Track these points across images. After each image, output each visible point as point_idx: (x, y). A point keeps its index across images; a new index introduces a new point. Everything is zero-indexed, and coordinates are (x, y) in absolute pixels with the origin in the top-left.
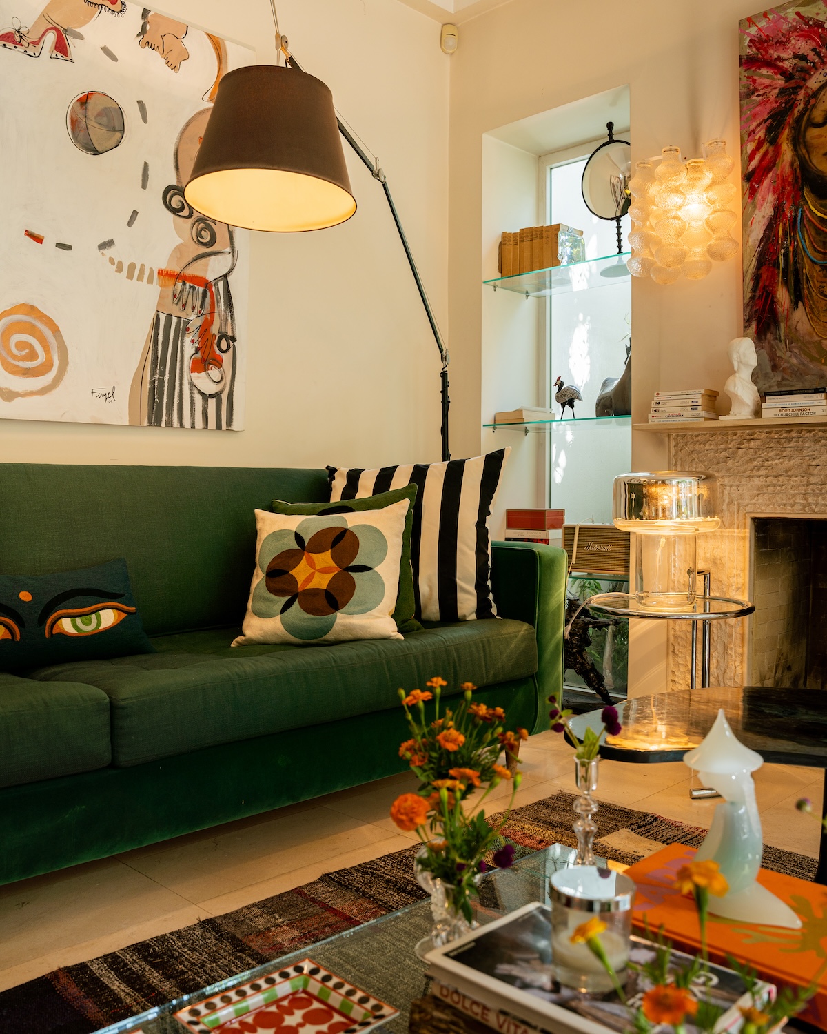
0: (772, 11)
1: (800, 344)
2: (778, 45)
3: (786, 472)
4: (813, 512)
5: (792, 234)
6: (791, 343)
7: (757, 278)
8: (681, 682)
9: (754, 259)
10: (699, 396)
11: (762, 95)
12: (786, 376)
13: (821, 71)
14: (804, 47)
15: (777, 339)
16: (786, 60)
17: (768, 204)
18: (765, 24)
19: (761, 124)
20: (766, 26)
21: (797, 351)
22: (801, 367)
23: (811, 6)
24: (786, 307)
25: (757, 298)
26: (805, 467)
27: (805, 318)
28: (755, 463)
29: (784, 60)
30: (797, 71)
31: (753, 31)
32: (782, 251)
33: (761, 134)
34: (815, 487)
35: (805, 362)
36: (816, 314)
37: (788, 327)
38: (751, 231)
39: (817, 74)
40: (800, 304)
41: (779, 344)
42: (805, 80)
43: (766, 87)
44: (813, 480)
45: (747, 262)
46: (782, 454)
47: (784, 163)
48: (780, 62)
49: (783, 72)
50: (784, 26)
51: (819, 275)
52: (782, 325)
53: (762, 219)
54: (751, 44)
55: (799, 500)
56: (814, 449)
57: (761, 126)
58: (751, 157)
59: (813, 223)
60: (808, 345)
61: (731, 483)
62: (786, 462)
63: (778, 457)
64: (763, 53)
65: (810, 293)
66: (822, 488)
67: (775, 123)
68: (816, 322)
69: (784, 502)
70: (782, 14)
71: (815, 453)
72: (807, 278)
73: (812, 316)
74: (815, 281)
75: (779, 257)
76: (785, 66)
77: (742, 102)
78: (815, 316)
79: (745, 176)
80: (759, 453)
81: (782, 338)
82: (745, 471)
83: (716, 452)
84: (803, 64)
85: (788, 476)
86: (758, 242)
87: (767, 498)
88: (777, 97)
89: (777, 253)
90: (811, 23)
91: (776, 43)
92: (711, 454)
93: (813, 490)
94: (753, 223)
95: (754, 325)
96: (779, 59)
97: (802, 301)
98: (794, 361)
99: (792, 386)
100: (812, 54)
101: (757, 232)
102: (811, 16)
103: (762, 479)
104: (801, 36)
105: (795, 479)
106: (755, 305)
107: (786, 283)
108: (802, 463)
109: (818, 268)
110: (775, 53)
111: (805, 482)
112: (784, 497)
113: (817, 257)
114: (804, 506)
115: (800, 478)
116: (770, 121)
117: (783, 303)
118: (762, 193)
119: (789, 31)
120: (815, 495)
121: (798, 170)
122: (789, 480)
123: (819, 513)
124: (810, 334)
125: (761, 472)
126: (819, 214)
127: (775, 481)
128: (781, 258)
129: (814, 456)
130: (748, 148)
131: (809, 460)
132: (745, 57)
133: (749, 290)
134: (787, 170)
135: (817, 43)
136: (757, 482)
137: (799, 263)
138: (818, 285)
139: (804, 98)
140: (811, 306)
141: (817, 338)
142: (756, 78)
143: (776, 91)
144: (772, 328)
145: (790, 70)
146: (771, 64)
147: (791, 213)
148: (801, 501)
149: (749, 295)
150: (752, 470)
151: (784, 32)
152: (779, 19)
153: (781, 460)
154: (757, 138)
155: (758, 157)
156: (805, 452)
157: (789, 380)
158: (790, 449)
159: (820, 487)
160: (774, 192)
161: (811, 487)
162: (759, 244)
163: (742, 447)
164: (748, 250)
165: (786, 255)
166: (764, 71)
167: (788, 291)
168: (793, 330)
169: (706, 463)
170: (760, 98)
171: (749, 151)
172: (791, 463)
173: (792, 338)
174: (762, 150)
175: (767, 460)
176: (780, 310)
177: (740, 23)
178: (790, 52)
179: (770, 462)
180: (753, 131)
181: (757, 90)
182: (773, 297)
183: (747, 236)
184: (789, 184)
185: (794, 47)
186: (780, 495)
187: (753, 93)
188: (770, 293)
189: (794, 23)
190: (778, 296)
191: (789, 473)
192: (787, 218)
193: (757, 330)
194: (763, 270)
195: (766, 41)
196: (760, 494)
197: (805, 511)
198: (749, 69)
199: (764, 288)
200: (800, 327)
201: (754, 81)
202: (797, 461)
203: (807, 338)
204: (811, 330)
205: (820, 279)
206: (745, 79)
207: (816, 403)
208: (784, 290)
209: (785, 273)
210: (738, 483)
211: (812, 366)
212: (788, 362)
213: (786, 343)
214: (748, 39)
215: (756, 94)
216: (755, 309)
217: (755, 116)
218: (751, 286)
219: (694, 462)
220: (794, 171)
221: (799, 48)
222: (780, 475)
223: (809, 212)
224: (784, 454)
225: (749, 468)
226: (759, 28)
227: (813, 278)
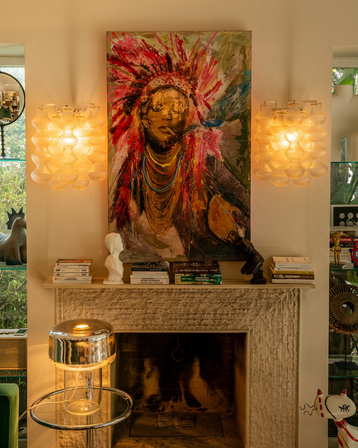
0: (128, 33)
1: (143, 235)
2: (131, 55)
3: (132, 306)
4: (149, 329)
5: (139, 170)
6: (138, 234)
7: (117, 193)
8: (66, 437)
9: (116, 182)
10: (87, 267)
11: (122, 82)
12: (135, 253)
13: (157, 79)
14: (148, 62)
15: (129, 230)
16: (137, 66)
17: (125, 150)
18: (123, 39)
19: (121, 100)
20: (124, 41)
21: (141, 239)
22: (144, 248)
23: (151, 39)
24: (135, 213)
25: (117, 205)
26: (143, 303)
27: (146, 221)
28: (113, 301)
29: (135, 65)
30: (143, 74)
31: (116, 41)
32: (133, 179)
33: (120, 106)
34: (150, 315)
35: (146, 246)
36: (153, 219)
37: (136, 224)
38: (114, 164)
39: (155, 80)
40: (144, 212)
41: (131, 234)
42: (148, 81)
43: (124, 78)
44: (149, 311)
45: (111, 183)
46: (130, 296)
47: (135, 127)
48: (133, 66)
49: (135, 73)
50: (135, 45)
51: (155, 197)
52: (133, 223)
53: (121, 158)
54: (114, 49)
55: (140, 322)
56: (149, 293)
57: (121, 101)
58: (114, 119)
59: (152, 166)
60: (148, 236)
61: (98, 313)
62: (133, 301)
63: (127, 298)
64: (122, 57)
65: (150, 207)
66: (154, 316)
67: (129, 102)
68: (153, 223)
69: (131, 323)
70: (134, 37)
71: (149, 296)
72: (148, 198)
73: (151, 220)
74: (153, 200)
75: (131, 183)
76: (136, 69)
77: (109, 83)
78: (152, 220)
79: (110, 129)
80: (115, 295)
81: (133, 230)
82: (107, 306)
83: (88, 293)
84: (146, 71)
85: (133, 309)
86: (118, 171)
87: (121, 321)
88: (131, 86)
89: (130, 180)
90: (151, 49)
91: (131, 54)
92: (85, 295)
93: (149, 317)
94: (115, 159)
95: (115, 221)
96: (132, 63)
97: (145, 211)
98: (140, 244)
99: (138, 259)
100: (151, 67)
101: (118, 165)
102: (151, 45)
103: (118, 311)
104: (145, 55)
105: (138, 310)
106: (116, 209)
107: (135, 198)
108: (141, 301)
109: (154, 193)
110: (130, 59)
111: (144, 312)
112: (131, 320)
113: (154, 187)
114: (144, 326)
115: (141, 310)
116: (126, 100)
117: (133, 210)
118: (121, 143)
119: (138, 49)
120: (149, 319)
121: (143, 133)
122: (134, 311)
123: (152, 330)
124: (149, 230)
125: (117, 307)
126: (155, 162)
127: (125, 311)
128: (132, 183)
129: (149, 298)
130: (112, 112)
131: (146, 300)
132: (111, 56)
133: (112, 199)
134: (137, 131)
135: (155, 62)
136: (114, 312)
137: (143, 188)
138: (154, 202)
139: (147, 92)
140: (150, 214)
141: (153, 233)
142: (117, 70)
143: (130, 83)
144: (127, 223)
145: (139, 72)
146: (128, 65)
147: (138, 158)
148: (142, 323)
149: (112, 203)
150: (111, 305)
151: (135, 48)
152: (132, 40)
153: (129, 300)
154: (118, 108)
155: (118, 120)
156: (144, 295)
157: (136, 255)
158: (135, 293)
159: (153, 315)
160: (129, 144)
161: (148, 315)
162: (119, 173)
163: (104, 291)
164: (112, 175)
165: (135, 182)
166: (123, 68)
167: (137, 203)
168: (140, 227)
169: (81, 300)
170: (120, 84)
171: (113, 115)
172: (136, 301)
173: (139, 230)
174: (121, 117)
175: (121, 299)
176: (131, 214)
177: (107, 33)
178: (139, 62)
179: (123, 301)
180: (116, 103)
181: (118, 79)
182: (127, 206)
183: (111, 167)
184: (138, 140)
185: (141, 60)
186: (129, 320)
187: (116, 80)
188: (125, 204)
189: (141, 46)
190: (130, 206)
191: (134, 307)
192: (136, 160)
193: (117, 224)
194: (121, 189)
195: (124, 50)
196: (116, 319)
197: (144, 328)
198: (113, 64)
199: (122, 199)
200: (143, 225)
201: (117, 73)
202: (139, 300)
203: (148, 232)
204: (150, 227)
205: (156, 199)
206: (110, 70)
207: (163, 277)
208: (134, 203)
209: (135, 193)
210: (102, 313)
211: (150, 248)
212: (136, 245)
213: (135, 234)
214: (113, 46)
215: (118, 81)
216: (116, 211)
217: (117, 94)
218: (113, 197)
219: (73, 300)
220: (141, 133)
221: (144, 61)
222: (129, 308)
223: (150, 159)
224: (131, 296)
225: (109, 304)
226: (120, 41)
227: (151, 198)
